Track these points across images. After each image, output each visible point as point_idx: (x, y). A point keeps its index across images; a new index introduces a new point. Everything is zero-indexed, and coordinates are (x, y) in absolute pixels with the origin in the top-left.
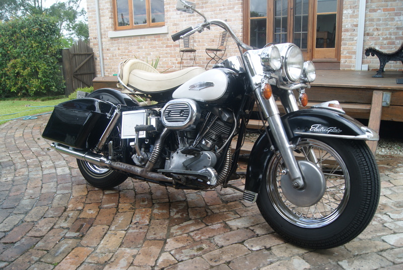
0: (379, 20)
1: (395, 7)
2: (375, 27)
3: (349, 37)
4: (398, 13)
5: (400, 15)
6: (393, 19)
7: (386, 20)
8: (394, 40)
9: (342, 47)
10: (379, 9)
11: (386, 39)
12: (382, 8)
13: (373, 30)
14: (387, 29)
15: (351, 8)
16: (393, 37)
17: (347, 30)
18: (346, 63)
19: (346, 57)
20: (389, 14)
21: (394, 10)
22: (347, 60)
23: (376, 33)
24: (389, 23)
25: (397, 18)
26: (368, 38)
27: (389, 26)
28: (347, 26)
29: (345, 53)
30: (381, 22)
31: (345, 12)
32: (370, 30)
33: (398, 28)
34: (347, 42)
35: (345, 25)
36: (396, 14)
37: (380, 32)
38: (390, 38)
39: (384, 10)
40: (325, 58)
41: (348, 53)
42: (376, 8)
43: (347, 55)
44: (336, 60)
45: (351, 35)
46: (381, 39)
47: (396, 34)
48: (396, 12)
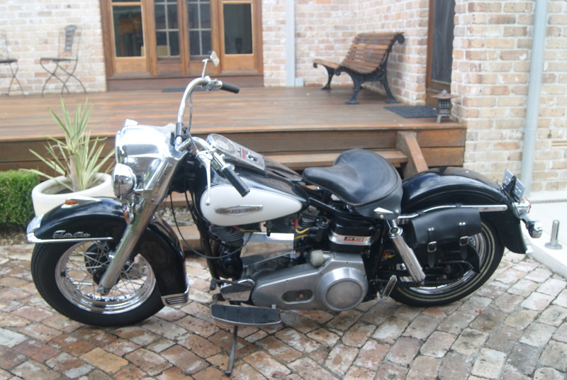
0: (312, 15)
2: (308, 25)
3: (273, 39)
4: (335, 6)
5: (338, 10)
6: (329, 15)
7: (320, 15)
8: (333, 44)
9: (265, 53)
11: (323, 42)
13: (306, 30)
14: (324, 28)
16: (331, 39)
17: (270, 29)
18: (273, 77)
19: (271, 68)
20: (323, 7)
21: (329, 2)
22: (274, 72)
23: (309, 33)
24: (325, 20)
25: (333, 13)
26: (299, 40)
27: (324, 25)
28: (269, 23)
29: (269, 62)
30: (314, 18)
31: (265, 2)
32: (302, 29)
33: (336, 28)
34: (272, 46)
35: (267, 22)
36: (333, 8)
37: (315, 33)
38: (328, 41)
39: (318, 2)
40: (240, 69)
41: (275, 61)
43: (273, 65)
44: (255, 72)
45: (276, 36)
46: (316, 41)
47: (334, 35)
48: (332, 5)
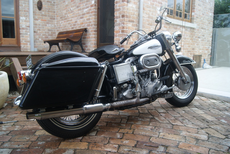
0: (39, 25)
1: (47, 20)
2: (38, 28)
3: (25, 33)
4: (48, 23)
5: (49, 24)
6: (46, 25)
7: (43, 25)
8: (48, 36)
9: (21, 38)
10: (39, 19)
11: (44, 35)
12: (40, 19)
13: (37, 30)
14: (44, 30)
15: (24, 16)
16: (47, 34)
17: (23, 29)
18: (25, 48)
19: (24, 44)
20: (44, 22)
21: (46, 21)
22: (25, 45)
23: (39, 32)
24: (45, 27)
25: (48, 25)
26: (35, 34)
27: (44, 29)
28: (23, 26)
29: (23, 42)
30: (41, 26)
31: (21, 18)
32: (36, 29)
33: (49, 30)
34: (24, 36)
35: (22, 26)
36: (47, 23)
37: (41, 31)
38: (46, 35)
39: (42, 20)
40: (10, 44)
41: (25, 41)
42: (37, 18)
43: (25, 43)
44: (17, 45)
45: (26, 32)
46: (42, 35)
47: (48, 33)
48: (47, 22)
